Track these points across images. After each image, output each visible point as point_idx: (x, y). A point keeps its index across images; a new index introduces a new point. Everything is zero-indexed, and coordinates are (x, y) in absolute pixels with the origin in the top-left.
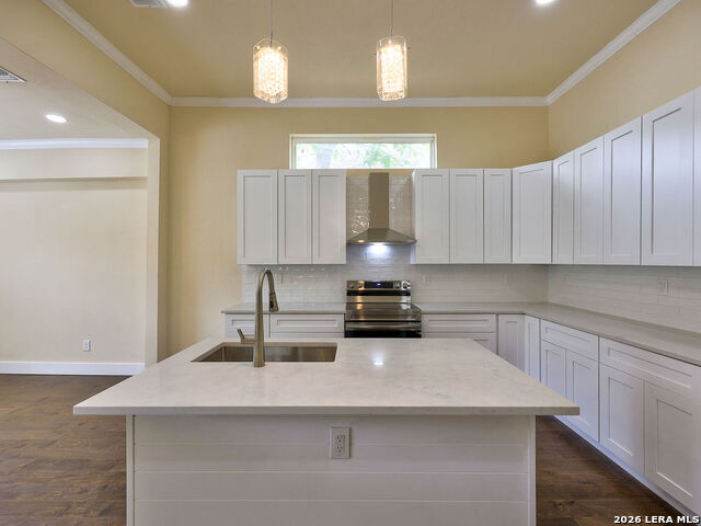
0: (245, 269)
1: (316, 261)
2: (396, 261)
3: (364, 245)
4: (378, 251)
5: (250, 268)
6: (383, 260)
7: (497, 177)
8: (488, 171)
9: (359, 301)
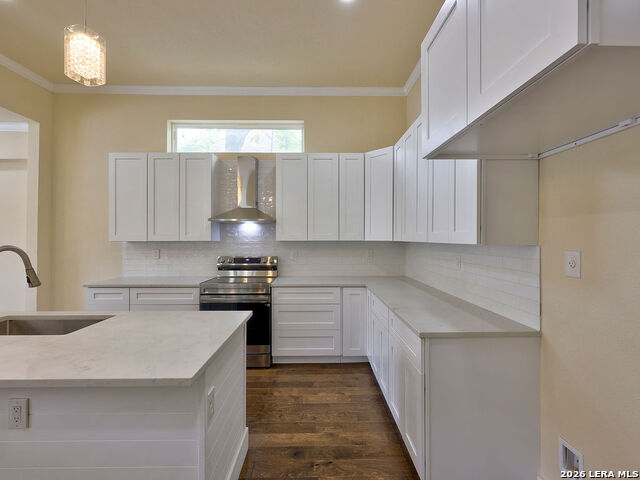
0: (125, 245)
1: (183, 238)
2: (266, 238)
3: (237, 224)
4: (250, 229)
5: (129, 245)
6: (253, 238)
7: (351, 161)
8: (343, 156)
9: (232, 275)
